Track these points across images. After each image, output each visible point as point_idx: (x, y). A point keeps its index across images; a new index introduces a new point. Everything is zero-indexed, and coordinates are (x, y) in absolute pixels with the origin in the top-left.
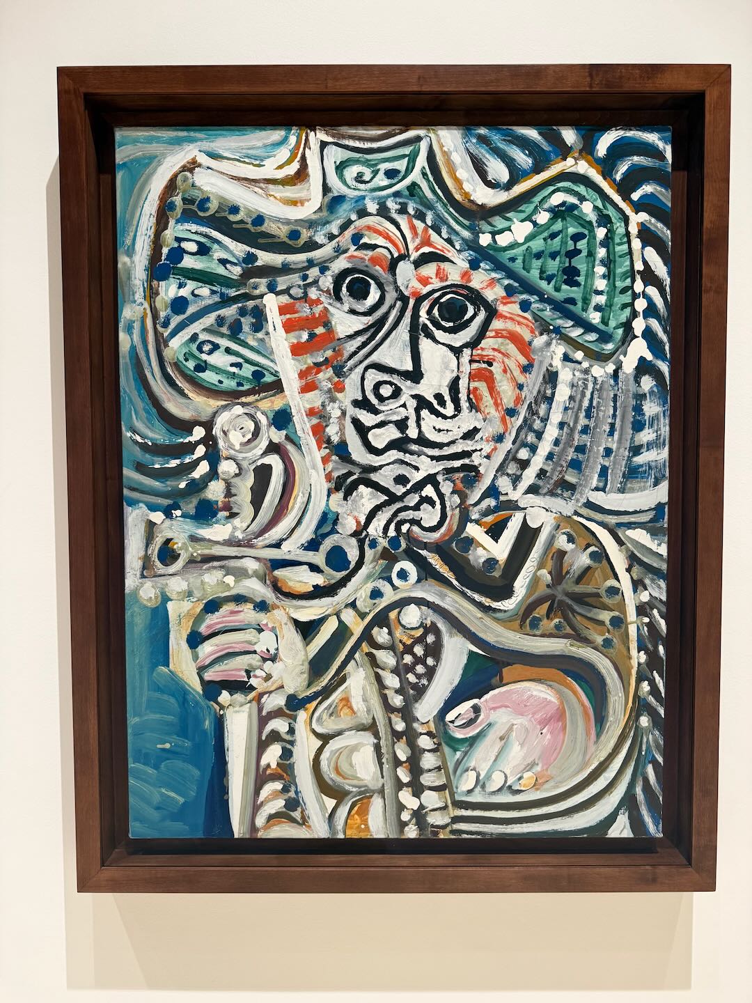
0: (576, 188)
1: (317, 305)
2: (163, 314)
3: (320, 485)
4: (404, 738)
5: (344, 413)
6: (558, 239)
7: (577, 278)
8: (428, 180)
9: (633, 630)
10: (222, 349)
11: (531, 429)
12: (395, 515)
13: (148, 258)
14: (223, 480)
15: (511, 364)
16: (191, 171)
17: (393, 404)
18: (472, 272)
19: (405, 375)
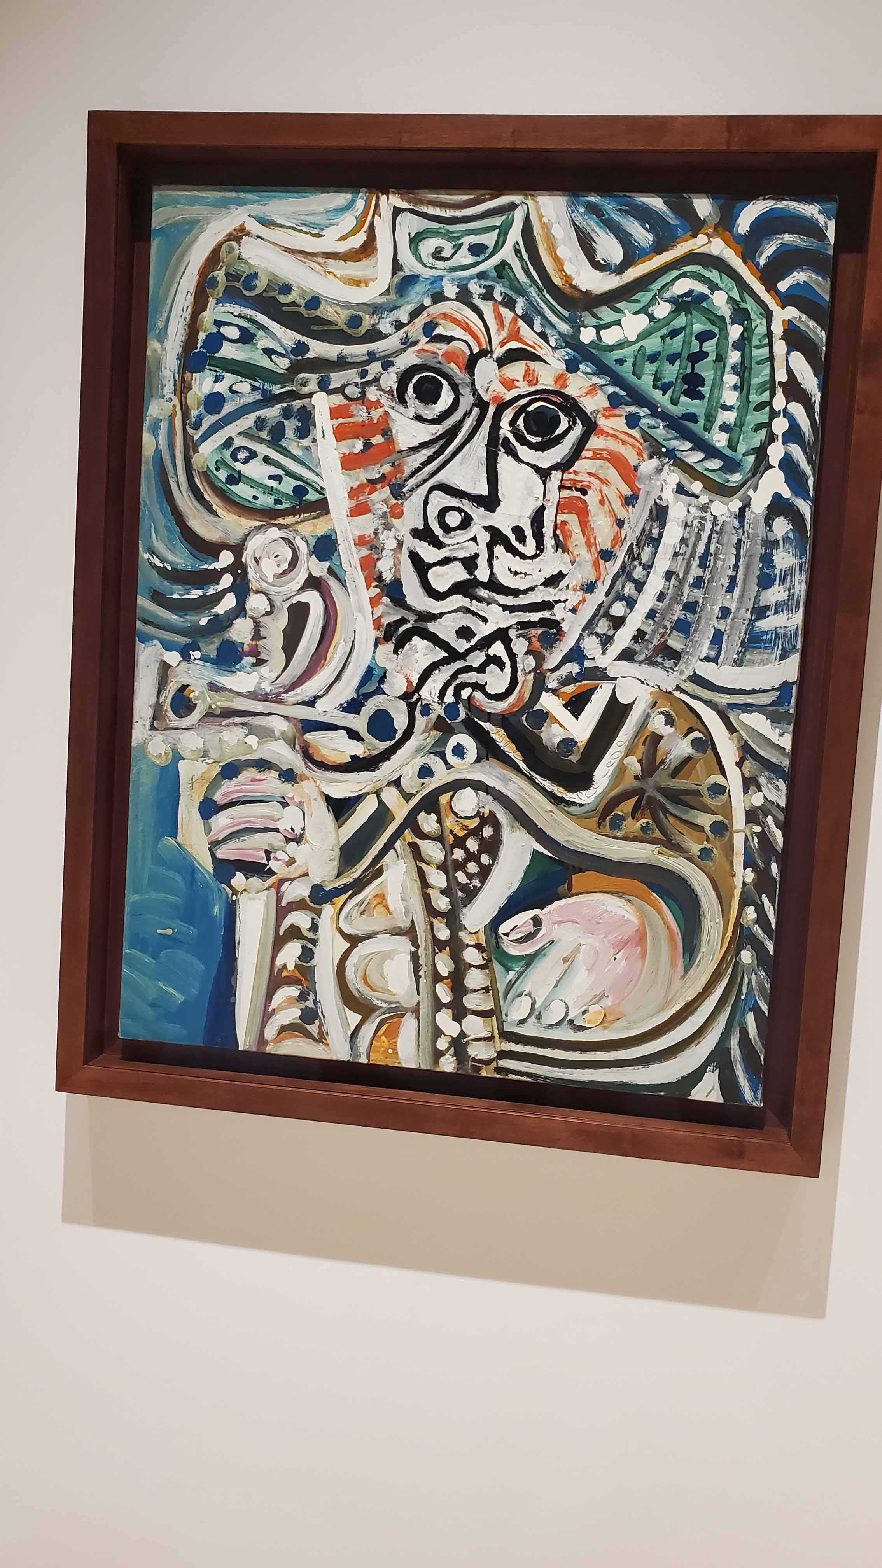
0: (707, 274)
1: (376, 408)
2: (194, 413)
3: (367, 634)
4: (448, 948)
5: (400, 544)
6: (679, 338)
7: (700, 388)
8: (521, 258)
9: (739, 841)
10: (260, 457)
11: (630, 578)
12: (454, 676)
13: (182, 344)
14: (252, 618)
15: (611, 494)
16: (238, 240)
17: (461, 537)
18: (569, 375)
19: (478, 500)
